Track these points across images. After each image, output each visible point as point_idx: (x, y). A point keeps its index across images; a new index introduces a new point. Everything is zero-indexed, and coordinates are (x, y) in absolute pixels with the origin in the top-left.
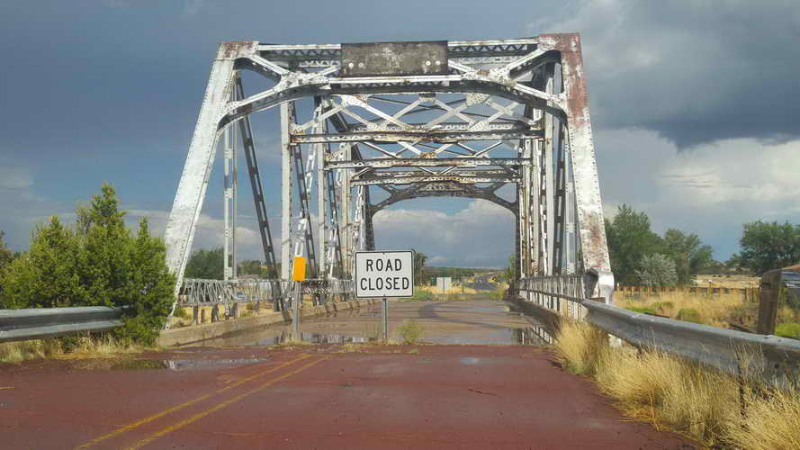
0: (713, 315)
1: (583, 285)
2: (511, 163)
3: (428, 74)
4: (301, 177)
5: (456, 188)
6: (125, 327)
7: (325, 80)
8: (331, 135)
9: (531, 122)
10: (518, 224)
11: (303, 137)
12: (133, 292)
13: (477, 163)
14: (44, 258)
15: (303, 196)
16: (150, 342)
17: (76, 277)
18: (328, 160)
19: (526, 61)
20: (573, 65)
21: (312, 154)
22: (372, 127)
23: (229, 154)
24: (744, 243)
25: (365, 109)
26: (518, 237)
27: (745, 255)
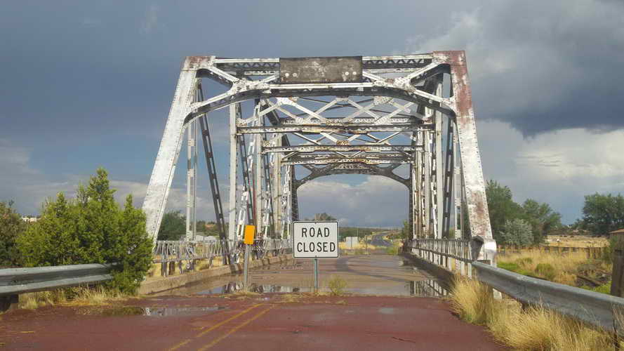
0: (564, 269)
1: (470, 248)
2: (408, 149)
3: (347, 82)
4: (244, 159)
5: (362, 167)
6: (114, 279)
7: (266, 86)
8: (268, 127)
9: (424, 118)
10: (411, 196)
11: (247, 128)
12: (121, 252)
13: (381, 149)
14: (53, 225)
15: (246, 174)
16: (132, 291)
17: (77, 241)
18: (264, 146)
19: (423, 72)
20: (460, 76)
21: (253, 141)
22: (299, 121)
23: (191, 143)
24: (586, 211)
25: (294, 107)
26: (411, 206)
27: (586, 220)
